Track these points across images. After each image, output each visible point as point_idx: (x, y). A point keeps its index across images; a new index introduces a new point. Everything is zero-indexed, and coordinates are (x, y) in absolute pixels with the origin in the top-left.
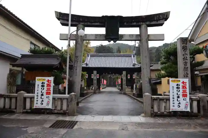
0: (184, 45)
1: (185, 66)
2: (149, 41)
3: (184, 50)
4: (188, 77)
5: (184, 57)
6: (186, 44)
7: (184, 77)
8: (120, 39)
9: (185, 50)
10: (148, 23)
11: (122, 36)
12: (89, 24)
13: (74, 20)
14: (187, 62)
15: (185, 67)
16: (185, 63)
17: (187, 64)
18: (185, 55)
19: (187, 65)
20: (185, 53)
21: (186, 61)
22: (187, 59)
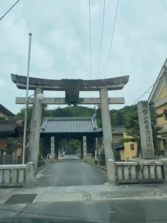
0: (145, 108)
2: (109, 105)
3: (144, 114)
4: (150, 141)
5: (145, 120)
6: (147, 107)
7: (147, 141)
8: (80, 103)
10: (108, 86)
11: (82, 99)
12: (48, 87)
13: (32, 83)
14: (148, 126)
15: (147, 130)
18: (146, 118)
20: (146, 116)
21: (148, 124)
22: (148, 122)
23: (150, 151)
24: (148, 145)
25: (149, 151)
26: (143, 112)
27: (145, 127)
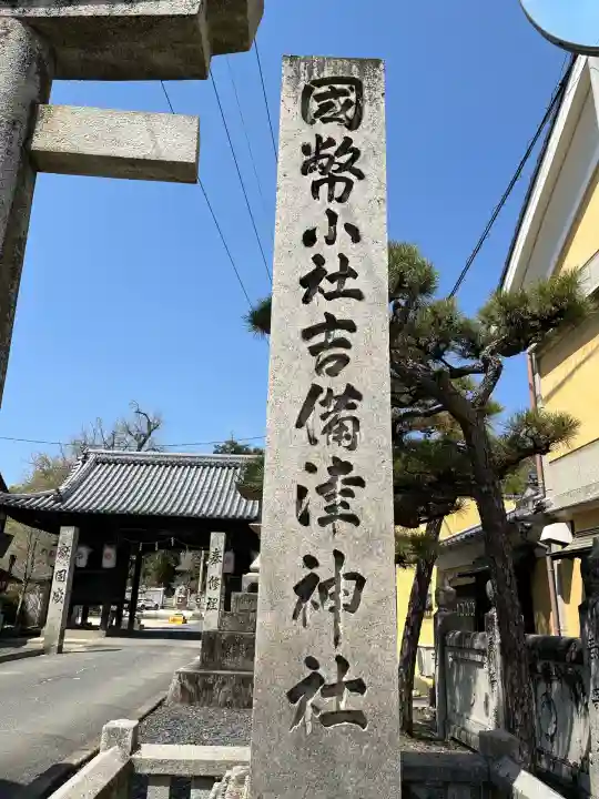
1: (318, 369)
3: (316, 186)
4: (353, 519)
5: (318, 260)
6: (353, 124)
7: (304, 519)
9: (332, 181)
14: (350, 326)
15: (324, 381)
16: (319, 339)
17: (344, 344)
18: (330, 241)
19: (344, 360)
20: (332, 217)
21: (342, 309)
22: (350, 284)
23: (329, 674)
24: (314, 578)
25: (315, 681)
26: (306, 170)
27: (308, 334)
